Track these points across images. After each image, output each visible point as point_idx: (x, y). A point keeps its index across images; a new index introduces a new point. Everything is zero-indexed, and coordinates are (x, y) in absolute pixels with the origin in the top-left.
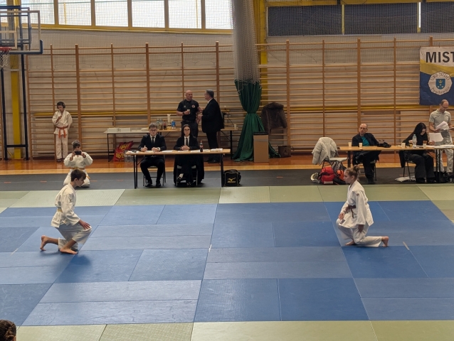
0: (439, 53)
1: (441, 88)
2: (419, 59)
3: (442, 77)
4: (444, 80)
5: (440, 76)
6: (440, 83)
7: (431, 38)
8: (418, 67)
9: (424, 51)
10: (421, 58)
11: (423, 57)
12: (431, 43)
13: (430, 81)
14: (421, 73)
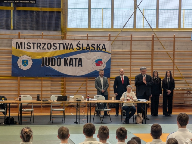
0: (25, 43)
1: (25, 66)
2: (11, 46)
3: (26, 59)
4: (27, 61)
5: (24, 58)
6: (25, 63)
7: (19, 33)
8: (10, 52)
9: (14, 41)
10: (13, 46)
11: (14, 45)
12: (19, 36)
13: (18, 61)
14: (13, 55)
